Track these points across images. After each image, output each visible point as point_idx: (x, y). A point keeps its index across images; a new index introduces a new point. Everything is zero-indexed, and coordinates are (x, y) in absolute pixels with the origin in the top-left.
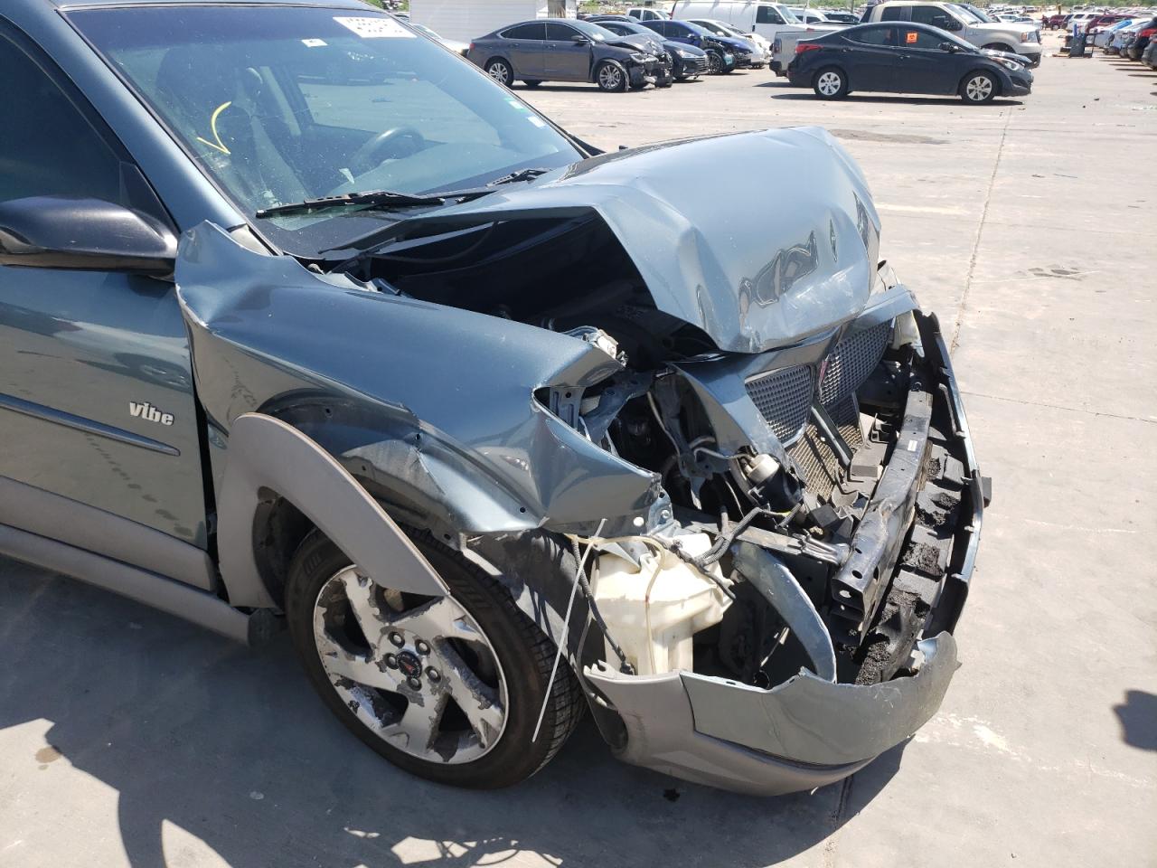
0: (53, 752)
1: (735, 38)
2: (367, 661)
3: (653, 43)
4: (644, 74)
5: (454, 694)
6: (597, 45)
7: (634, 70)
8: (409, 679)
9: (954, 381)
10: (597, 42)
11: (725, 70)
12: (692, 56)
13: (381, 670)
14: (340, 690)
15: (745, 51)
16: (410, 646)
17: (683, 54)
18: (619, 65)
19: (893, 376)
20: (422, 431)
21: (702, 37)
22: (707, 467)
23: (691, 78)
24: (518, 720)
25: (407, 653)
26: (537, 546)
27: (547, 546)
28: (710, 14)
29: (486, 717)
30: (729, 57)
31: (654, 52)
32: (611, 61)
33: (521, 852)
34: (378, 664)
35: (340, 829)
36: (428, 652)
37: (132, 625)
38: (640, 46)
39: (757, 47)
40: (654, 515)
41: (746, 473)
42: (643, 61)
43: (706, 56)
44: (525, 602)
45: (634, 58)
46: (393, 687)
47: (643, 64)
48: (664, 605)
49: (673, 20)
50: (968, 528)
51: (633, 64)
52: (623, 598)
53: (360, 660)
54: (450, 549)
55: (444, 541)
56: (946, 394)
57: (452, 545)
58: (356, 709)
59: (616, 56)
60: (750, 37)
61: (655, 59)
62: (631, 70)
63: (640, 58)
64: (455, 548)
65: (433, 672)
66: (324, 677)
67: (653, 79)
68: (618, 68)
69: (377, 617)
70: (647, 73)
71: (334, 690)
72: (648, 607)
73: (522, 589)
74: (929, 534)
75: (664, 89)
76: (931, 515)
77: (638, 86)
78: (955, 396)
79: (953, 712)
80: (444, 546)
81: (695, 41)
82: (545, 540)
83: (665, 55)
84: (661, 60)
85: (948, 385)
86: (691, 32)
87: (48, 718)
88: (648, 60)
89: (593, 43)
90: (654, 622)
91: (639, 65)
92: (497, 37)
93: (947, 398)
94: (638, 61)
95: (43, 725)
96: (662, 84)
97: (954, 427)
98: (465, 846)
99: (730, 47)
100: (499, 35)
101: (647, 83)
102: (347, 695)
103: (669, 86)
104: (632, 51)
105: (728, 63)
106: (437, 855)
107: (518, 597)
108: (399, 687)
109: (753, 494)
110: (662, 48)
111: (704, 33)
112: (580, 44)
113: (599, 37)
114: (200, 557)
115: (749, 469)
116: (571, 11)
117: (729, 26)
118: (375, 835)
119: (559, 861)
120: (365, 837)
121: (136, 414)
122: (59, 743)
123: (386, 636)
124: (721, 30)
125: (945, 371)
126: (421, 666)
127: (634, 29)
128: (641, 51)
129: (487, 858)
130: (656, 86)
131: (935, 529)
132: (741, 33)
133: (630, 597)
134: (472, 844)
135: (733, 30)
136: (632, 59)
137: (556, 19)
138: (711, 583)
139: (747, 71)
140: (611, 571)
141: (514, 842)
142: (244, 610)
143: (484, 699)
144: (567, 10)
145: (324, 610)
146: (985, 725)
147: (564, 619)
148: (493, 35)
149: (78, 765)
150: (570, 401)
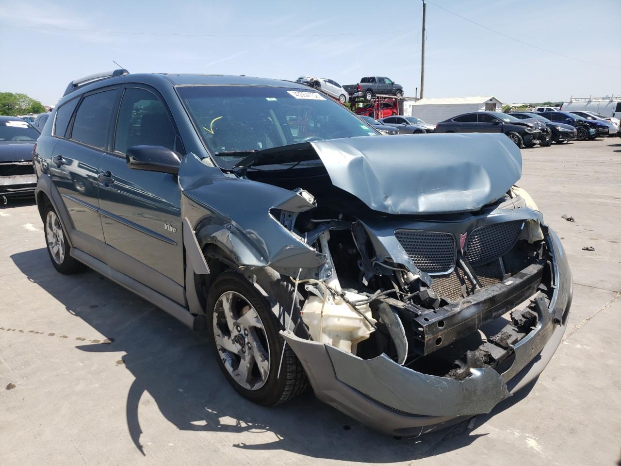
0: (122, 362)
1: (600, 120)
2: (229, 339)
3: (539, 123)
4: (532, 139)
5: (254, 355)
6: (506, 124)
7: (526, 137)
8: (242, 348)
9: (555, 259)
10: (505, 123)
11: (591, 138)
12: (566, 130)
13: (233, 343)
14: (220, 352)
15: (604, 127)
16: (242, 332)
17: (560, 129)
18: (517, 134)
19: (529, 258)
20: (232, 225)
21: (575, 120)
22: (377, 269)
23: (565, 142)
24: (273, 368)
25: (241, 335)
26: (283, 285)
27: (287, 286)
28: (585, 108)
29: (264, 366)
30: (592, 130)
31: (540, 127)
32: (513, 132)
33: (269, 432)
34: (232, 340)
35: (204, 407)
36: (247, 335)
37: (169, 329)
38: (531, 125)
39: (614, 125)
40: (323, 273)
41: (404, 279)
42: (532, 132)
43: (575, 130)
44: (276, 310)
45: (527, 131)
46: (236, 352)
47: (532, 134)
48: (329, 316)
49: (561, 112)
50: (533, 328)
51: (527, 134)
52: (314, 312)
53: (226, 338)
54: (250, 282)
55: (248, 279)
56: (551, 266)
57: (251, 281)
58: (225, 362)
59: (515, 130)
60: (610, 119)
61: (540, 131)
62: (525, 137)
63: (529, 130)
64: (251, 282)
65: (249, 345)
66: (215, 345)
67: (538, 142)
68: (517, 136)
69: (232, 317)
70: (534, 138)
71: (218, 352)
72: (322, 316)
73: (276, 304)
74: (513, 330)
75: (545, 148)
76: (517, 321)
77: (530, 145)
78: (554, 267)
79: (518, 430)
80: (248, 281)
81: (571, 122)
82: (287, 283)
83: (547, 129)
84: (544, 132)
85: (552, 261)
86: (569, 117)
87: (126, 352)
88: (535, 131)
89: (504, 123)
90: (324, 324)
91: (530, 134)
92: (451, 122)
93: (551, 268)
94: (529, 132)
95: (124, 353)
96: (545, 144)
97: (552, 283)
98: (247, 424)
99: (593, 125)
100: (452, 120)
101: (535, 144)
102: (223, 356)
103: (549, 146)
104: (525, 127)
105: (592, 134)
106: (235, 424)
107: (273, 307)
108: (239, 352)
109: (404, 288)
110: (545, 126)
111: (577, 118)
112: (497, 124)
113: (507, 120)
114: (182, 289)
115: (405, 277)
116: (499, 109)
117: (596, 114)
118: (215, 412)
119: (282, 438)
120: (211, 412)
121: (166, 229)
122: (124, 360)
123: (235, 327)
124: (589, 116)
125: (550, 254)
126: (245, 341)
127: (530, 116)
128: (531, 127)
129: (254, 430)
130: (541, 146)
131: (517, 328)
132: (604, 118)
133: (316, 312)
134: (250, 424)
135: (598, 116)
136: (525, 131)
137: (488, 112)
138: (361, 316)
139: (606, 138)
140: (313, 301)
141: (267, 428)
142: (194, 315)
143: (263, 357)
144: (497, 108)
145: (217, 314)
146: (534, 439)
147: (290, 316)
148: (449, 120)
149: (127, 367)
150: (290, 218)
